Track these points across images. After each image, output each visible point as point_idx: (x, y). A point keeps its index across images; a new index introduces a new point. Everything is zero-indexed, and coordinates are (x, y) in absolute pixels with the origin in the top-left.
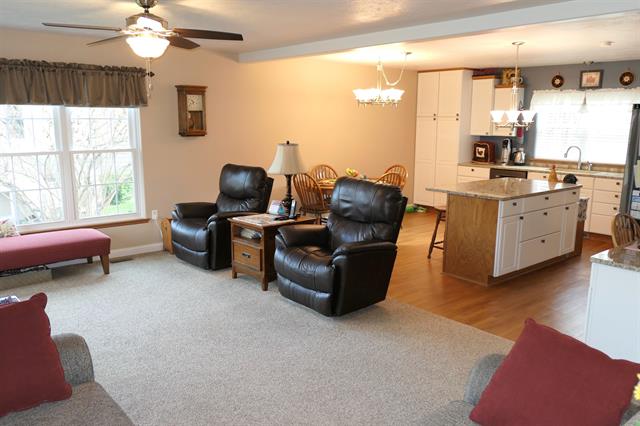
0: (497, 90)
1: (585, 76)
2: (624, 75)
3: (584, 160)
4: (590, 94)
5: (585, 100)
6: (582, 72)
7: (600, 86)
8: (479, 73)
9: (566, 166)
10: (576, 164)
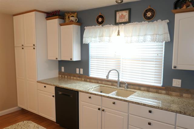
0: (62, 27)
1: (119, 14)
2: (147, 11)
3: (121, 80)
4: (122, 28)
5: (119, 31)
6: (116, 11)
7: (129, 21)
8: (50, 15)
9: (110, 83)
10: (116, 82)
